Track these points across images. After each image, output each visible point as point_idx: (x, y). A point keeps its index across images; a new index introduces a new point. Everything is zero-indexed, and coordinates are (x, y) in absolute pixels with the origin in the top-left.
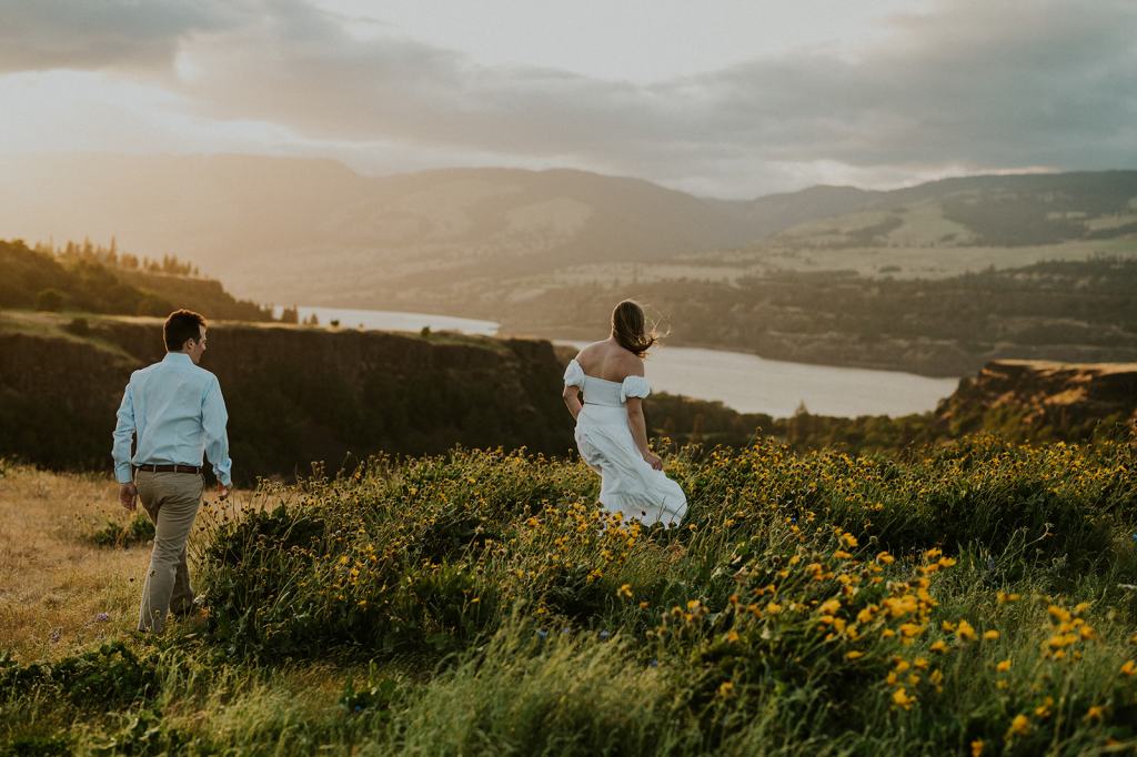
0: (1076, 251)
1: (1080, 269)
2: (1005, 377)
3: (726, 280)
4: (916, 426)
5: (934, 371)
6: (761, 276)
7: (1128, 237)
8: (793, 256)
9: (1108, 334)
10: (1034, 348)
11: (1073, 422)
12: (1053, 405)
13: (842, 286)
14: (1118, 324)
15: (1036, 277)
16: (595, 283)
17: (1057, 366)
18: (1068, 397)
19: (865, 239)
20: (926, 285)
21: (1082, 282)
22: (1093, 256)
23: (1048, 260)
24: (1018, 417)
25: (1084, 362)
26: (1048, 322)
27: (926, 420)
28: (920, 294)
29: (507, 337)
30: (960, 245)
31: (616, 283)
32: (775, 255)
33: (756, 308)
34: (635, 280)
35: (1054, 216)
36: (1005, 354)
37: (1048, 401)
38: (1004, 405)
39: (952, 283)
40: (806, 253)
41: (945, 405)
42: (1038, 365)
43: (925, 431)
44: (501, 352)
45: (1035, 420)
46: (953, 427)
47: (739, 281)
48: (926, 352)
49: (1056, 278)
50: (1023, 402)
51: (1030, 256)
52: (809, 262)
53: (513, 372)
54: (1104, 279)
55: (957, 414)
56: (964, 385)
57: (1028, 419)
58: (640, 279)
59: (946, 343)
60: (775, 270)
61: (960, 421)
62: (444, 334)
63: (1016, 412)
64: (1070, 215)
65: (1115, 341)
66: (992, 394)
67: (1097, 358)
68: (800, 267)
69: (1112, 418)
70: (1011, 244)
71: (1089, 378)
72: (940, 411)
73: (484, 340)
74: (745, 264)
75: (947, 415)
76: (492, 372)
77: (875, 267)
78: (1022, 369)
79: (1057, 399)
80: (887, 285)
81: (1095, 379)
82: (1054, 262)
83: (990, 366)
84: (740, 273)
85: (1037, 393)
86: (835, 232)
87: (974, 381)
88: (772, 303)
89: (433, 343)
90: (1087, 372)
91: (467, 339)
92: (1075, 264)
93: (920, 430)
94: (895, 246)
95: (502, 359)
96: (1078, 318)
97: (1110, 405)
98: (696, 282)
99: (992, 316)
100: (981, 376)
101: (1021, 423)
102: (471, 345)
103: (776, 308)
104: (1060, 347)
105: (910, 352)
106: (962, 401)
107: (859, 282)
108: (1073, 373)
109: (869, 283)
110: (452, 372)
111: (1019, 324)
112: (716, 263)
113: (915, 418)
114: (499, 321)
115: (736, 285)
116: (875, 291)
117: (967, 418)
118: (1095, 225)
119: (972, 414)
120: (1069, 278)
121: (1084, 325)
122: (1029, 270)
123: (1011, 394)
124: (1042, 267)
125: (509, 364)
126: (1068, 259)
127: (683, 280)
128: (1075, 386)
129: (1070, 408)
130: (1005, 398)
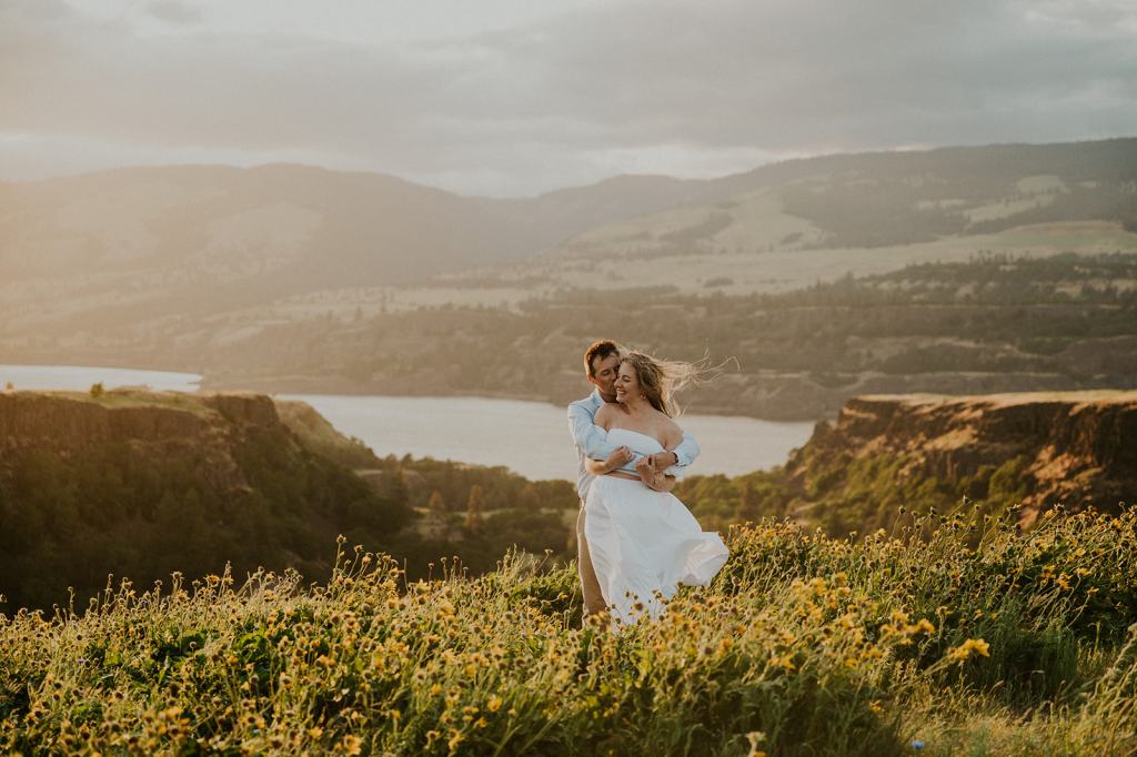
0: (957, 250)
1: (962, 273)
2: (873, 417)
3: (505, 304)
4: (761, 487)
5: (781, 413)
6: (550, 297)
7: (1019, 228)
8: (592, 269)
9: (1000, 355)
10: (907, 378)
11: (961, 473)
12: (936, 452)
13: (658, 307)
14: (1012, 343)
15: (906, 285)
16: (330, 315)
17: (938, 400)
18: (954, 440)
19: (684, 243)
20: (768, 302)
21: (966, 290)
22: (976, 256)
23: (920, 262)
24: (892, 469)
25: (972, 393)
26: (924, 344)
27: (775, 477)
28: (759, 313)
29: (210, 394)
30: (808, 247)
31: (359, 314)
32: (568, 269)
33: (546, 341)
34: (383, 310)
35: (924, 205)
36: (871, 387)
37: (928, 447)
38: (873, 455)
39: (799, 298)
40: (608, 265)
41: (799, 456)
42: (913, 400)
43: (774, 494)
44: (203, 413)
45: (915, 470)
46: (810, 485)
47: (521, 305)
48: (770, 389)
49: (932, 285)
50: (897, 449)
51: (898, 258)
52: (612, 276)
53: (220, 440)
54: (991, 284)
55: (814, 469)
56: (821, 430)
57: (905, 471)
58: (391, 308)
59: (795, 376)
60: (568, 289)
61: (818, 478)
62: (123, 393)
63: (890, 463)
64: (945, 203)
65: (1009, 365)
66: (857, 441)
67: (987, 387)
68: (601, 284)
69: (1010, 465)
70: (870, 244)
71: (979, 413)
72: (791, 466)
73: (178, 399)
74: (529, 283)
75: (801, 469)
76: (191, 442)
77: (699, 281)
78: (894, 406)
79: (940, 443)
80: (715, 304)
81: (987, 415)
82: (928, 265)
83: (853, 404)
84: (523, 295)
85: (914, 436)
86: (645, 236)
87: (833, 424)
88: (567, 333)
89: (108, 406)
90: (977, 407)
91: (155, 398)
92: (954, 266)
93: (767, 492)
94: (723, 252)
95: (204, 424)
96: (962, 337)
97: (1007, 447)
98: (466, 308)
99: (852, 339)
100: (842, 417)
101: (895, 477)
102: (161, 406)
103: (572, 339)
104: (940, 375)
105: (750, 390)
106: (819, 452)
107: (679, 300)
108: (958, 408)
109: (691, 303)
110: (135, 444)
111: (887, 348)
112: (491, 283)
113: (760, 477)
114: (201, 373)
115: (516, 311)
116: (701, 312)
117: (826, 474)
118: (977, 215)
119: (833, 468)
120: (947, 285)
121: (970, 344)
122: (897, 277)
123: (882, 439)
124: (913, 272)
125: (214, 430)
126: (943, 261)
127: (449, 306)
128: (963, 424)
129: (958, 454)
130: (874, 444)
